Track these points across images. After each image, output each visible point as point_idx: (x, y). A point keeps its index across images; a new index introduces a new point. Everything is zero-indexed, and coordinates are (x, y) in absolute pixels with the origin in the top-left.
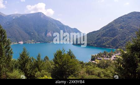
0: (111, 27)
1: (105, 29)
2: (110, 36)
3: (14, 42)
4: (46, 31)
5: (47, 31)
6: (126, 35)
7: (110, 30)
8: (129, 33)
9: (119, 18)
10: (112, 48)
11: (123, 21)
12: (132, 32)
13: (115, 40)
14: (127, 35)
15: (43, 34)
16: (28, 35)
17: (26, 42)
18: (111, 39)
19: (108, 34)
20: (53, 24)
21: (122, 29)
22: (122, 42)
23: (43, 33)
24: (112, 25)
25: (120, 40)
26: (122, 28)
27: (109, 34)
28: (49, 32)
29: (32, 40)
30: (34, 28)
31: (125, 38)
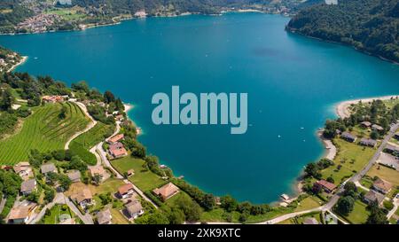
3: (123, 12)
17: (153, 11)
29: (168, 4)
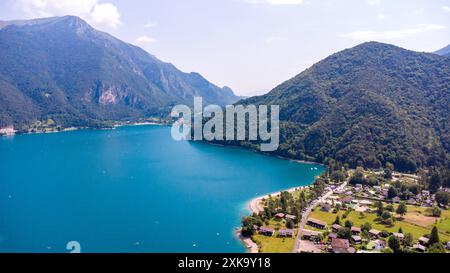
0: (303, 88)
1: (287, 95)
2: (300, 120)
4: (95, 86)
5: (99, 84)
6: (344, 120)
7: (300, 100)
8: (353, 113)
9: (327, 59)
10: (306, 160)
11: (340, 71)
12: (362, 112)
13: (315, 135)
14: (348, 119)
15: (87, 97)
16: (30, 101)
17: (25, 127)
18: (304, 128)
19: (295, 111)
20: (120, 61)
21: (335, 100)
22: (334, 143)
23: (87, 94)
24: (309, 84)
25: (328, 134)
26: (336, 94)
27: (297, 113)
28: (107, 89)
29: (46, 119)
30: (53, 75)
31: (344, 131)
